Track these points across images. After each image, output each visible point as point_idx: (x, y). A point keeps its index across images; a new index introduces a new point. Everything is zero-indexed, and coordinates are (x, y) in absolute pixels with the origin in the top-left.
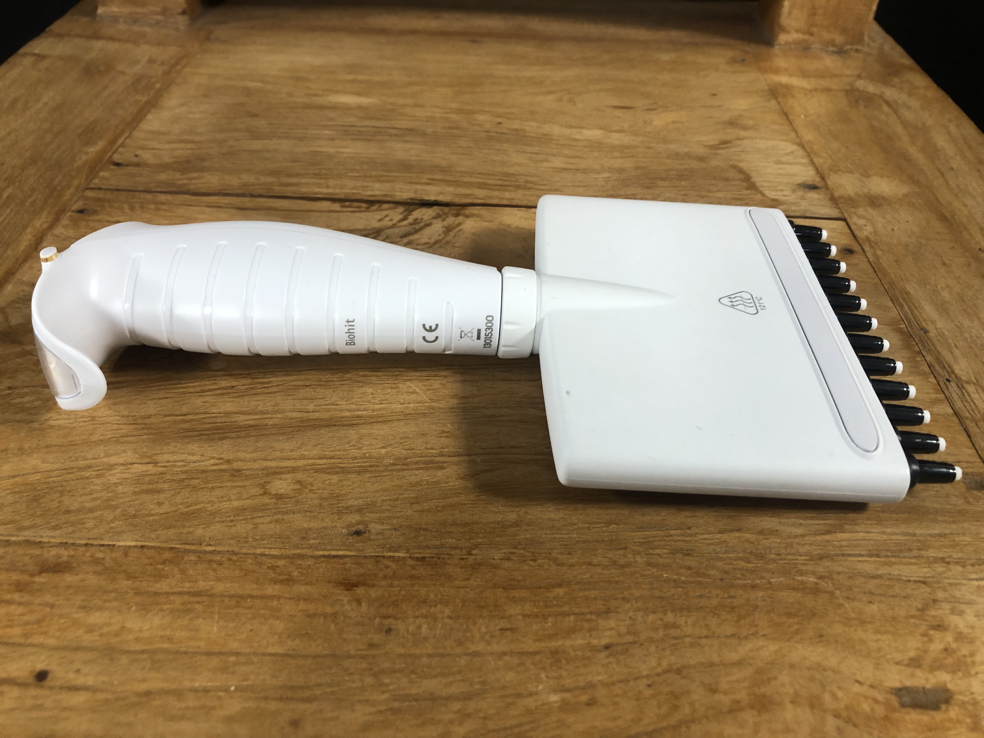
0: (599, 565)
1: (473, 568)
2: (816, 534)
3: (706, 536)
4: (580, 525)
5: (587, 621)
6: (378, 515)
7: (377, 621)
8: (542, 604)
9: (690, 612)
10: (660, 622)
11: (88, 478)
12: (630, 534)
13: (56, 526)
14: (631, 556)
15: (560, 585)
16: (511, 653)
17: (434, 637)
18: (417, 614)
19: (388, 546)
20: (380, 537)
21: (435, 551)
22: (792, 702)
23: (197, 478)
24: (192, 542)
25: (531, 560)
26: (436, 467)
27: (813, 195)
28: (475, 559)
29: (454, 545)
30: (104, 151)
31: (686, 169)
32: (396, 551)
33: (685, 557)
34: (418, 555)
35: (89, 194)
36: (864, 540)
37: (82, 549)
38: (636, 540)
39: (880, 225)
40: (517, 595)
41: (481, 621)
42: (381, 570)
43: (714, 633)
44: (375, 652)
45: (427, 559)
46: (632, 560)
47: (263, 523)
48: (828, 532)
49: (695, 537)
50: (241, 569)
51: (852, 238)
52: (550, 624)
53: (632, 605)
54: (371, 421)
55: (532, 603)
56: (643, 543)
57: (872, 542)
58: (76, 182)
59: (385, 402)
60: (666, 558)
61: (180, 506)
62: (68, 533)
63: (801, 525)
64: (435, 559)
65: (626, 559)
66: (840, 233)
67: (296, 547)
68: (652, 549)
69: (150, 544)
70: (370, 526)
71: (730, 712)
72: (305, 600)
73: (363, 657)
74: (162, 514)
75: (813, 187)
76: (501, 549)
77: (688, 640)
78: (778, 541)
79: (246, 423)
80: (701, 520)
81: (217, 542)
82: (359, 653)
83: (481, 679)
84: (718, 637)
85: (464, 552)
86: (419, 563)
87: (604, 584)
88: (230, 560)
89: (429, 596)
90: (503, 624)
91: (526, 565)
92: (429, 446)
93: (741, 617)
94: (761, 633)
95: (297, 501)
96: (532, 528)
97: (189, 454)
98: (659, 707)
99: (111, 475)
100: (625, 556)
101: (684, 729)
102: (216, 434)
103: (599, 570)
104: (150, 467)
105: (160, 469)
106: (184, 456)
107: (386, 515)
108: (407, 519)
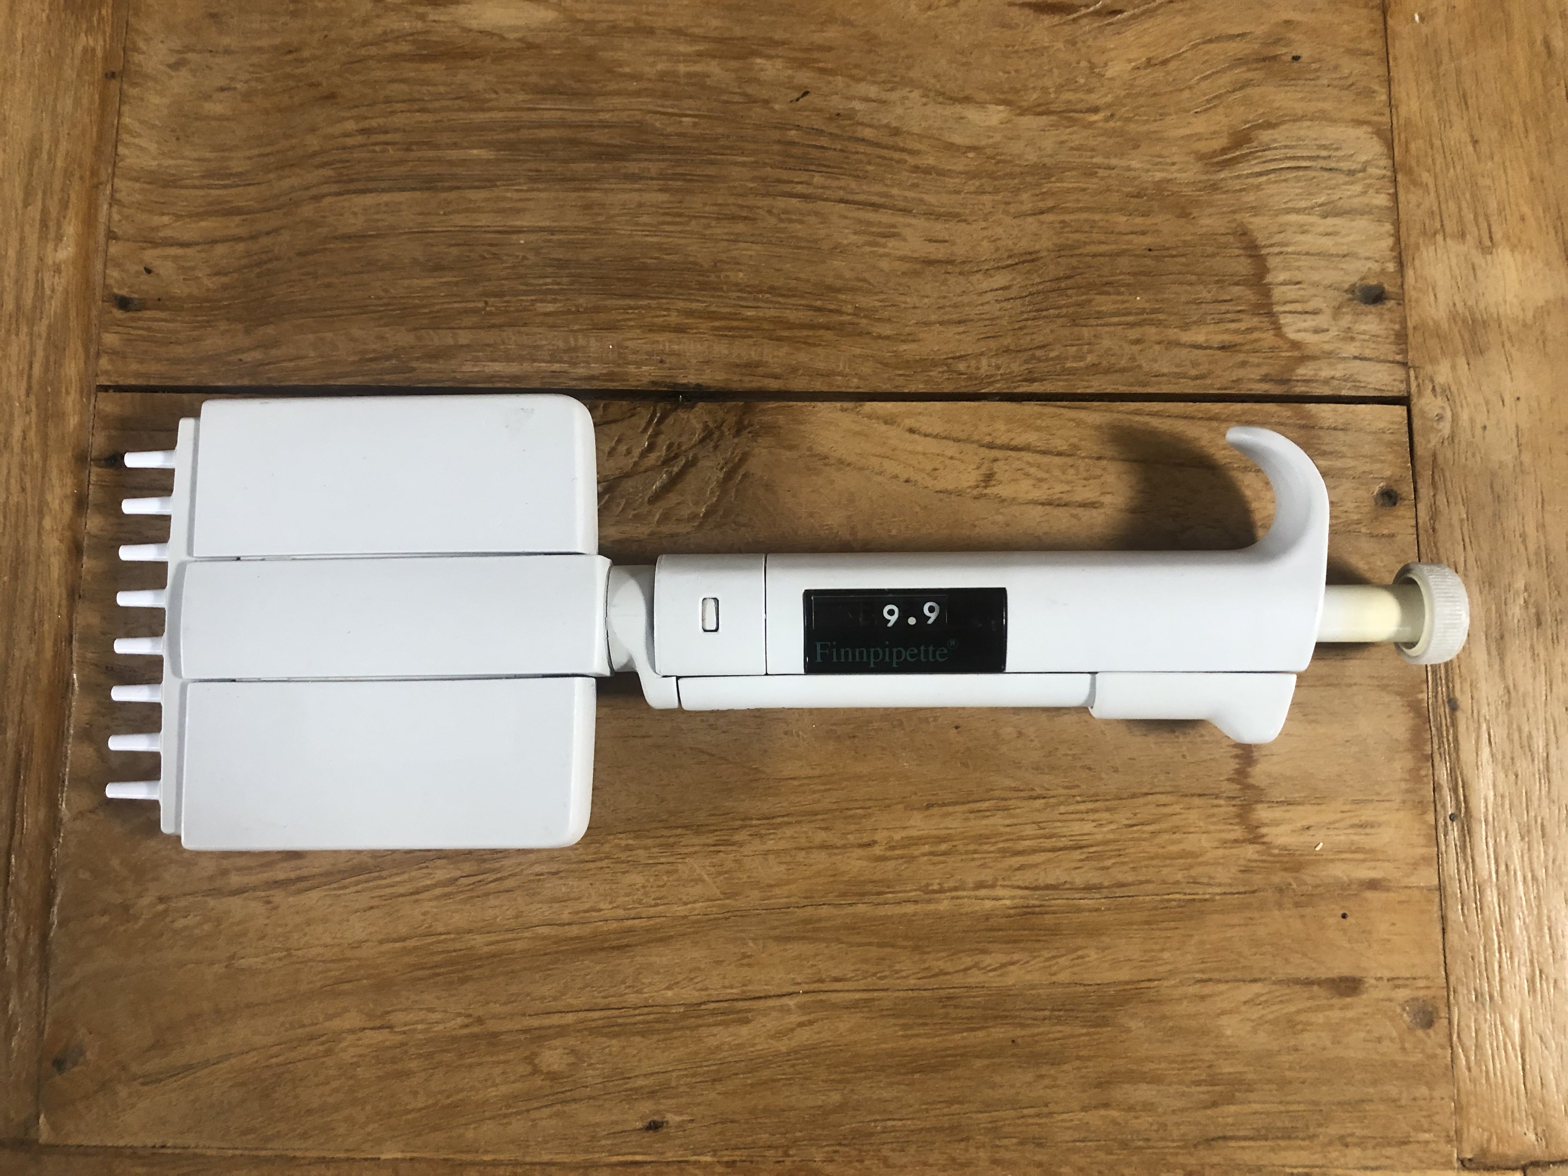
0: (936, 1165)
2: (1198, 1108)
4: (917, 1106)
6: (674, 1101)
11: (315, 1056)
12: (974, 1116)
13: (304, 1133)
14: (974, 1150)
19: (691, 1147)
20: (680, 1132)
21: (745, 1152)
23: (448, 1051)
24: (466, 1149)
26: (739, 1020)
27: (1369, 322)
28: (794, 1162)
29: (768, 1143)
30: (85, 260)
31: (1149, 250)
32: (701, 1154)
33: (1037, 1149)
34: (725, 1159)
38: (982, 1126)
39: (1465, 413)
45: (739, 1164)
46: (974, 1156)
47: (542, 1119)
49: (1052, 1117)
51: (1407, 455)
54: (646, 938)
56: (989, 1130)
57: (1263, 1117)
58: (72, 370)
60: (1014, 1151)
62: (321, 1144)
63: (1183, 1094)
64: (747, 1164)
65: (967, 1156)
67: (586, 1151)
68: (1000, 1139)
69: (420, 1155)
70: (667, 1116)
74: (420, 1109)
75: (1375, 297)
76: (822, 1147)
80: (1062, 1091)
81: (495, 1147)
85: (780, 1153)
86: (729, 1170)
91: (852, 1169)
92: (727, 982)
95: (576, 1082)
96: (859, 1112)
97: (429, 1010)
99: (342, 1050)
100: (967, 1150)
102: (453, 972)
104: (385, 1034)
105: (400, 1038)
106: (422, 1015)
107: (684, 1100)
108: (710, 1105)
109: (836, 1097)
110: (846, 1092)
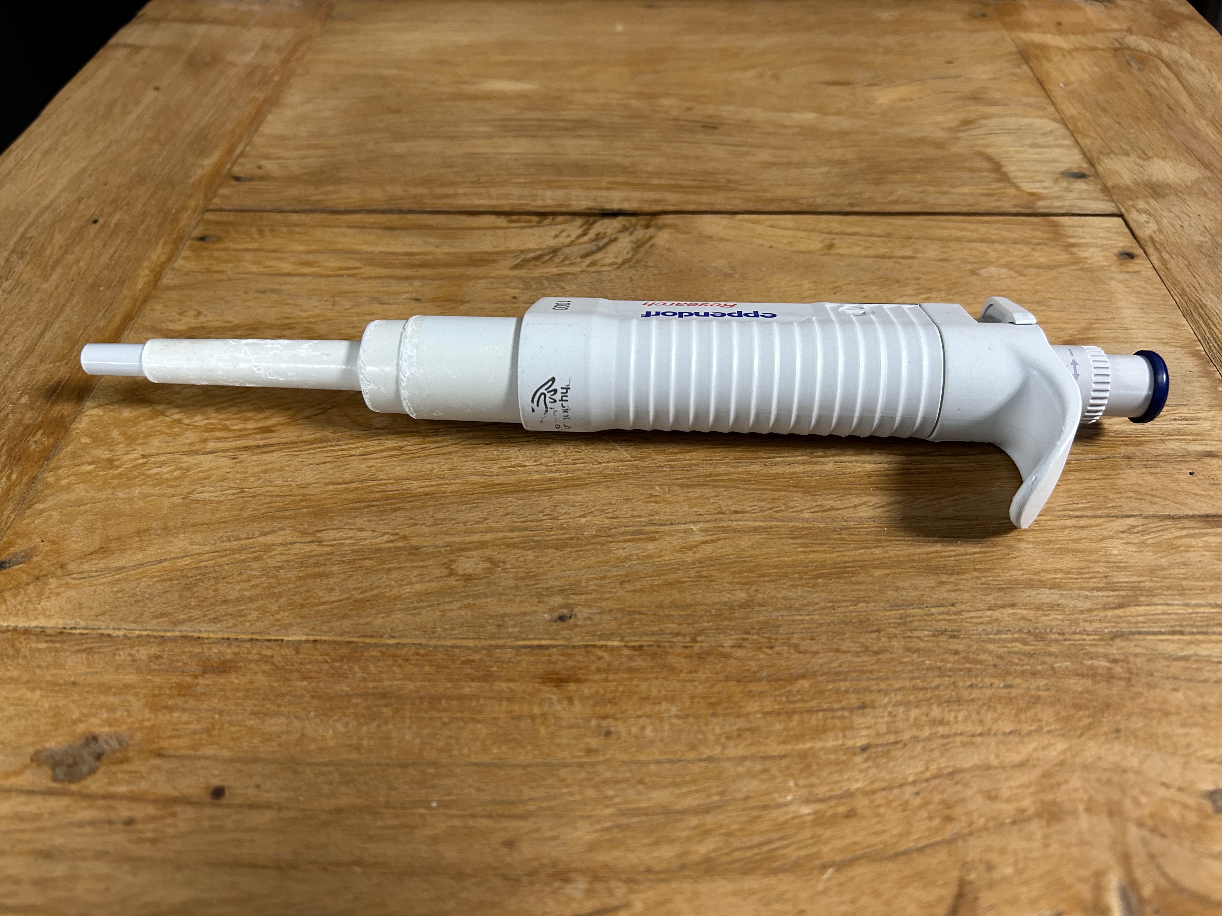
0: (849, 652)
1: (700, 658)
2: (1105, 608)
3: (973, 614)
4: (823, 604)
5: (839, 718)
6: (584, 597)
7: (594, 722)
8: (784, 699)
9: (959, 705)
10: (924, 718)
11: (244, 561)
12: (882, 614)
13: (215, 618)
14: (887, 640)
15: (803, 676)
16: (751, 758)
17: (662, 740)
18: (639, 713)
19: (599, 633)
20: (588, 622)
21: (654, 638)
22: (1088, 810)
23: (370, 559)
24: (371, 634)
25: (767, 647)
26: (646, 539)
27: (1080, 185)
28: (701, 647)
29: (676, 631)
30: (220, 164)
31: (920, 159)
32: (608, 640)
33: (951, 640)
34: (633, 644)
35: (209, 216)
36: (1164, 614)
37: (248, 645)
38: (891, 621)
39: (1165, 221)
40: (754, 689)
41: (714, 720)
42: (593, 662)
43: (990, 730)
44: (594, 759)
45: (646, 648)
46: (887, 644)
47: (451, 610)
48: (1120, 606)
49: (960, 615)
50: (431, 665)
51: (1132, 238)
52: (795, 723)
53: (891, 698)
54: (565, 484)
55: (773, 698)
56: (899, 624)
57: (1173, 616)
58: (192, 203)
59: (580, 461)
60: (928, 641)
61: (353, 593)
62: (229, 628)
63: (1087, 597)
64: (655, 648)
65: (880, 644)
66: (1117, 233)
67: (493, 637)
68: (911, 631)
69: (324, 638)
70: (576, 609)
71: (1014, 822)
72: (510, 699)
73: (581, 765)
74: (333, 602)
75: (1081, 176)
76: (730, 635)
77: (958, 739)
78: (1060, 617)
79: (420, 490)
80: (966, 595)
81: (401, 633)
82: (576, 760)
83: (720, 789)
84: (995, 734)
85: (688, 639)
86: (637, 653)
87: (854, 674)
88: (417, 654)
89: (651, 691)
90: (741, 723)
91: (763, 652)
92: (635, 513)
93: (1020, 711)
94: (1045, 729)
95: (489, 583)
96: (765, 608)
97: (359, 530)
98: (931, 818)
99: (271, 557)
100: (879, 639)
101: (960, 844)
102: (386, 504)
103: (849, 657)
104: (314, 546)
105: (326, 549)
106: (351, 533)
107: (593, 596)
108: (618, 600)
109: (741, 595)
110: (751, 591)
